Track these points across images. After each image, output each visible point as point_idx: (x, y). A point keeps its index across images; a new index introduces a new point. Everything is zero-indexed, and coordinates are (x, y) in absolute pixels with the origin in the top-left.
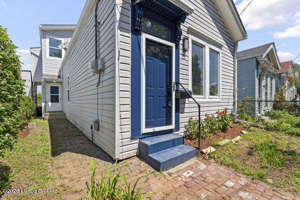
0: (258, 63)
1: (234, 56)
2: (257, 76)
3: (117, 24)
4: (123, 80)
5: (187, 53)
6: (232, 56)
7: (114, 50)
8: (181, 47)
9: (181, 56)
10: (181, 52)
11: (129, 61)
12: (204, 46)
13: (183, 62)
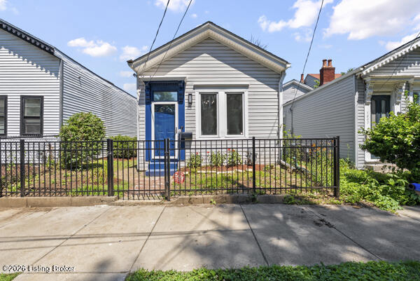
5: (193, 105)
6: (272, 90)
8: (186, 101)
10: (186, 105)
11: (144, 119)
12: (218, 93)
13: (189, 111)
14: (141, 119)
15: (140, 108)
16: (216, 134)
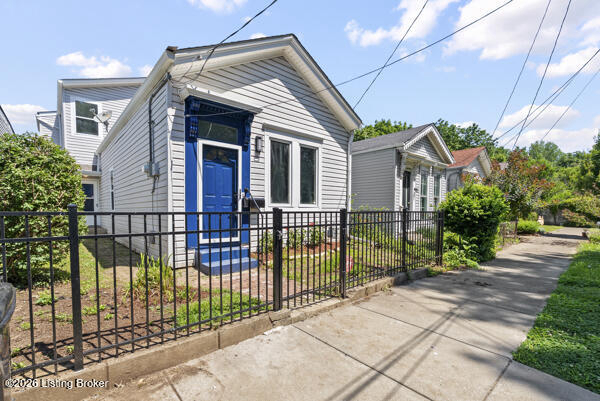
0: (399, 155)
1: (346, 150)
2: (399, 176)
3: (169, 135)
4: (176, 189)
5: (261, 155)
6: (342, 150)
7: (166, 158)
8: (252, 147)
9: (252, 159)
10: (252, 153)
11: (183, 169)
12: (291, 142)
13: (256, 165)
14: (175, 169)
15: (174, 147)
16: (287, 202)
